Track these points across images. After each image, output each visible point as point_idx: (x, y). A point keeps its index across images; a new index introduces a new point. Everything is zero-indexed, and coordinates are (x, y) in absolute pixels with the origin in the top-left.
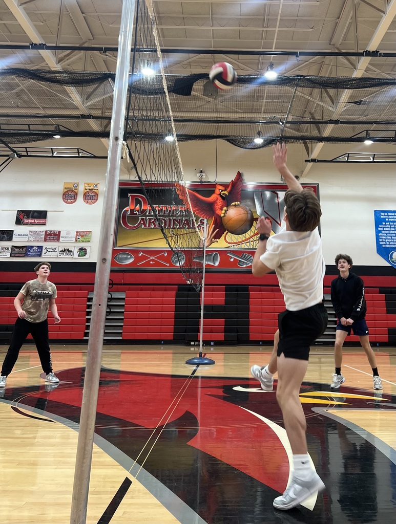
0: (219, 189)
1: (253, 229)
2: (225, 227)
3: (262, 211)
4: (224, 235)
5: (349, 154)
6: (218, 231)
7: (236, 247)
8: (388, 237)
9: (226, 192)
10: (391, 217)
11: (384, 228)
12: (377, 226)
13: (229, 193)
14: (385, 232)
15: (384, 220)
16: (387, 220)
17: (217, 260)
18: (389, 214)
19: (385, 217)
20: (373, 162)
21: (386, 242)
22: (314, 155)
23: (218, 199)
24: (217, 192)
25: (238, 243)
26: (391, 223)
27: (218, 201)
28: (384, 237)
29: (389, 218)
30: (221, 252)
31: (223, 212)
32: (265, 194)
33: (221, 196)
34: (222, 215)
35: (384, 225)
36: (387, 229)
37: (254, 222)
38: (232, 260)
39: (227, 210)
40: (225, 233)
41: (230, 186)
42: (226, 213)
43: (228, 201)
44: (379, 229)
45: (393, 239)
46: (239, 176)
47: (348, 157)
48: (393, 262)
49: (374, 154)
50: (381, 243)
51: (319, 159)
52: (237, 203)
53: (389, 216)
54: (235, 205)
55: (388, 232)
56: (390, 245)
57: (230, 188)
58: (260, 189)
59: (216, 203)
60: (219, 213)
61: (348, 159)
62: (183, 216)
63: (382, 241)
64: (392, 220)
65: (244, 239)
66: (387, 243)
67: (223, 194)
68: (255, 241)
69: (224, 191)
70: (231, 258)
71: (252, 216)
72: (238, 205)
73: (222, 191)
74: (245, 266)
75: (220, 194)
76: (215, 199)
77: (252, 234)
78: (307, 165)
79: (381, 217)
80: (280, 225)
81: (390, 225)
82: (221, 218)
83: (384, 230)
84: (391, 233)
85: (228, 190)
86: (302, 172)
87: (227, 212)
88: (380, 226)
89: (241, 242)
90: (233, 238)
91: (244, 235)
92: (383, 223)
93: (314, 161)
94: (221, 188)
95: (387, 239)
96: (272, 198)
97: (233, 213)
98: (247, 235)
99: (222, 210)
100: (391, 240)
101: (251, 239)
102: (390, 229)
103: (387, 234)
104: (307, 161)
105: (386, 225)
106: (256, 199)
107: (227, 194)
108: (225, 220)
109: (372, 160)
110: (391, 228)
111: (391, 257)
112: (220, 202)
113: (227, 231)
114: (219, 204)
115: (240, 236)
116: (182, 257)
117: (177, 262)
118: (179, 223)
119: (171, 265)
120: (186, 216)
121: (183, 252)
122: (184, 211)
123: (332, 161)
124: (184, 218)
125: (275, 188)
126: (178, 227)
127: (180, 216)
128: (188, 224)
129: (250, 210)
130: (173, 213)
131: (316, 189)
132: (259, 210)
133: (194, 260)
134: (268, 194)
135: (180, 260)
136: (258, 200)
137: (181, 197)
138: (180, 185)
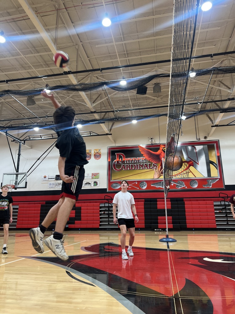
1: (183, 167)
3: (187, 157)
22: (217, 122)
23: (161, 152)
24: (161, 148)
25: (175, 175)
27: (162, 154)
32: (188, 148)
37: (183, 163)
38: (173, 185)
46: (173, 139)
51: (220, 125)
54: (172, 155)
59: (161, 155)
65: (178, 173)
68: (184, 174)
70: (172, 183)
71: (181, 160)
73: (164, 148)
74: (180, 188)
75: (163, 150)
77: (182, 170)
78: (212, 129)
80: (198, 164)
86: (209, 134)
89: (177, 175)
91: (178, 171)
93: (216, 126)
94: (163, 146)
96: (192, 150)
98: (180, 171)
101: (182, 173)
104: (212, 126)
106: (183, 151)
114: (163, 155)
115: (176, 171)
116: (145, 184)
117: (143, 187)
118: (142, 166)
119: (140, 188)
120: (145, 163)
121: (146, 181)
122: (144, 160)
123: (227, 125)
124: (144, 164)
125: (193, 144)
126: (141, 168)
127: (142, 163)
128: (147, 167)
129: (180, 157)
130: (138, 161)
131: (217, 142)
132: (185, 157)
133: (152, 186)
134: (190, 148)
135: (144, 186)
136: (185, 151)
137: (142, 153)
138: (141, 147)
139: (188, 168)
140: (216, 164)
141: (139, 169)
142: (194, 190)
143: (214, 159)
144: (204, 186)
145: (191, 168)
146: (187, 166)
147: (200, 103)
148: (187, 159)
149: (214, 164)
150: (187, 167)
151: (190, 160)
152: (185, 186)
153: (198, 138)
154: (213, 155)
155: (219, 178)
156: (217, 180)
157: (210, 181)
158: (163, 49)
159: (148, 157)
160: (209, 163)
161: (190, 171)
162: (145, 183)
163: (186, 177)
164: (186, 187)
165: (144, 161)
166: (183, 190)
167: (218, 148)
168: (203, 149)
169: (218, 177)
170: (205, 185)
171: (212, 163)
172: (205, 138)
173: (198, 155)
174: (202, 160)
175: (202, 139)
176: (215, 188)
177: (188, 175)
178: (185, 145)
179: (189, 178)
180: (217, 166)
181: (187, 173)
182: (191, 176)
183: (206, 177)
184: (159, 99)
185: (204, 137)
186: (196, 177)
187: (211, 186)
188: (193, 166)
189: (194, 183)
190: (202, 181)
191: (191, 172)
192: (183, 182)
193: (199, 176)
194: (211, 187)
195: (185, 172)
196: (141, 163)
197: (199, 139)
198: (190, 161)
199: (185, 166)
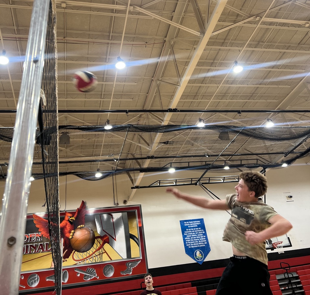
0: (68, 217)
1: (95, 246)
2: (73, 247)
3: (101, 230)
4: (72, 254)
5: (160, 180)
6: (67, 251)
7: (82, 263)
8: (192, 240)
9: (73, 218)
10: (191, 224)
11: (188, 233)
12: (183, 233)
13: (76, 218)
14: (189, 236)
15: (187, 227)
16: (189, 227)
17: (66, 277)
18: (190, 222)
19: (187, 225)
20: (176, 185)
21: (190, 244)
22: (137, 183)
23: (67, 224)
24: (67, 218)
25: (84, 260)
26: (192, 229)
27: (67, 226)
28: (188, 240)
29: (190, 225)
30: (69, 270)
31: (71, 234)
32: (103, 217)
33: (70, 222)
34: (70, 237)
35: (188, 231)
36: (190, 234)
37: (96, 239)
38: (79, 275)
39: (74, 233)
40: (73, 252)
41: (77, 213)
42: (73, 235)
43: (74, 225)
44: (185, 234)
45: (195, 241)
46: (83, 204)
47: (160, 183)
48: (197, 259)
49: (176, 180)
50: (187, 245)
51: (141, 186)
52: (82, 225)
53: (190, 224)
54: (81, 228)
55: (191, 236)
56: (193, 245)
57: (76, 214)
58: (99, 213)
59: (66, 228)
60: (68, 236)
61: (160, 185)
62: (38, 242)
63: (188, 244)
64: (192, 226)
65: (88, 255)
66: (192, 245)
67: (71, 220)
68: (97, 256)
69: (72, 217)
70: (78, 273)
71: (94, 235)
72: (83, 227)
73: (70, 217)
74: (89, 279)
75: (69, 220)
76: (65, 224)
77: (94, 250)
78: (132, 191)
79: (185, 225)
80: (115, 240)
81: (192, 231)
82: (69, 239)
83: (188, 235)
84: (193, 237)
85: (75, 216)
86: (129, 197)
87: (75, 234)
88: (185, 232)
89: (86, 258)
90: (80, 256)
91: (88, 252)
92: (187, 230)
93: (137, 187)
94: (69, 215)
95: (191, 241)
96: (109, 219)
97: (80, 234)
98: (91, 252)
99: (70, 232)
100: (193, 242)
101: (94, 255)
102: (192, 234)
103: (190, 237)
104: (132, 188)
105: (189, 231)
106: (97, 220)
107: (74, 219)
108: (73, 241)
109: (175, 184)
110: (192, 232)
111: (196, 256)
112: (68, 227)
113: (74, 251)
114: (68, 228)
115: (85, 253)
116: (37, 279)
117: (32, 283)
118: (35, 248)
119: (27, 287)
120: (41, 242)
121: (38, 273)
122: (40, 237)
123: (149, 187)
124: (39, 244)
125: (110, 211)
126: (34, 252)
127: (36, 242)
128: (42, 249)
129: (92, 230)
130: (30, 240)
131: (139, 208)
132: (99, 230)
133: (47, 280)
134: (105, 216)
135: (35, 282)
136: (98, 222)
137: (38, 226)
138: (37, 216)
139: (102, 247)
140: (137, 239)
141: (30, 253)
142: (109, 281)
143: (135, 232)
144: (122, 274)
145: (107, 246)
146: (101, 243)
147: (117, 160)
148: (101, 232)
149: (135, 239)
150: (100, 245)
151: (106, 234)
152: (96, 275)
153: (116, 202)
154: (134, 226)
155: (141, 258)
156: (139, 262)
157: (130, 264)
158: (75, 94)
159: (46, 233)
160: (129, 237)
161: (104, 252)
162: (36, 276)
163: (98, 261)
164: (98, 278)
165: (38, 239)
166: (94, 283)
167: (140, 216)
168: (122, 217)
169: (139, 257)
170: (123, 272)
171: (132, 237)
172: (125, 202)
173: (115, 227)
174: (121, 233)
175: (121, 205)
176: (136, 275)
177: (101, 258)
178: (100, 212)
179: (103, 262)
180: (139, 242)
181: (100, 254)
182: (105, 259)
183: (125, 259)
184: (68, 150)
185: (123, 202)
186: (111, 260)
187: (131, 272)
188: (108, 243)
189: (109, 270)
190: (120, 266)
191: (106, 252)
192: (94, 270)
193: (116, 258)
194: (132, 274)
195: (97, 253)
196: (33, 243)
197: (118, 204)
198: (105, 236)
199: (98, 243)
